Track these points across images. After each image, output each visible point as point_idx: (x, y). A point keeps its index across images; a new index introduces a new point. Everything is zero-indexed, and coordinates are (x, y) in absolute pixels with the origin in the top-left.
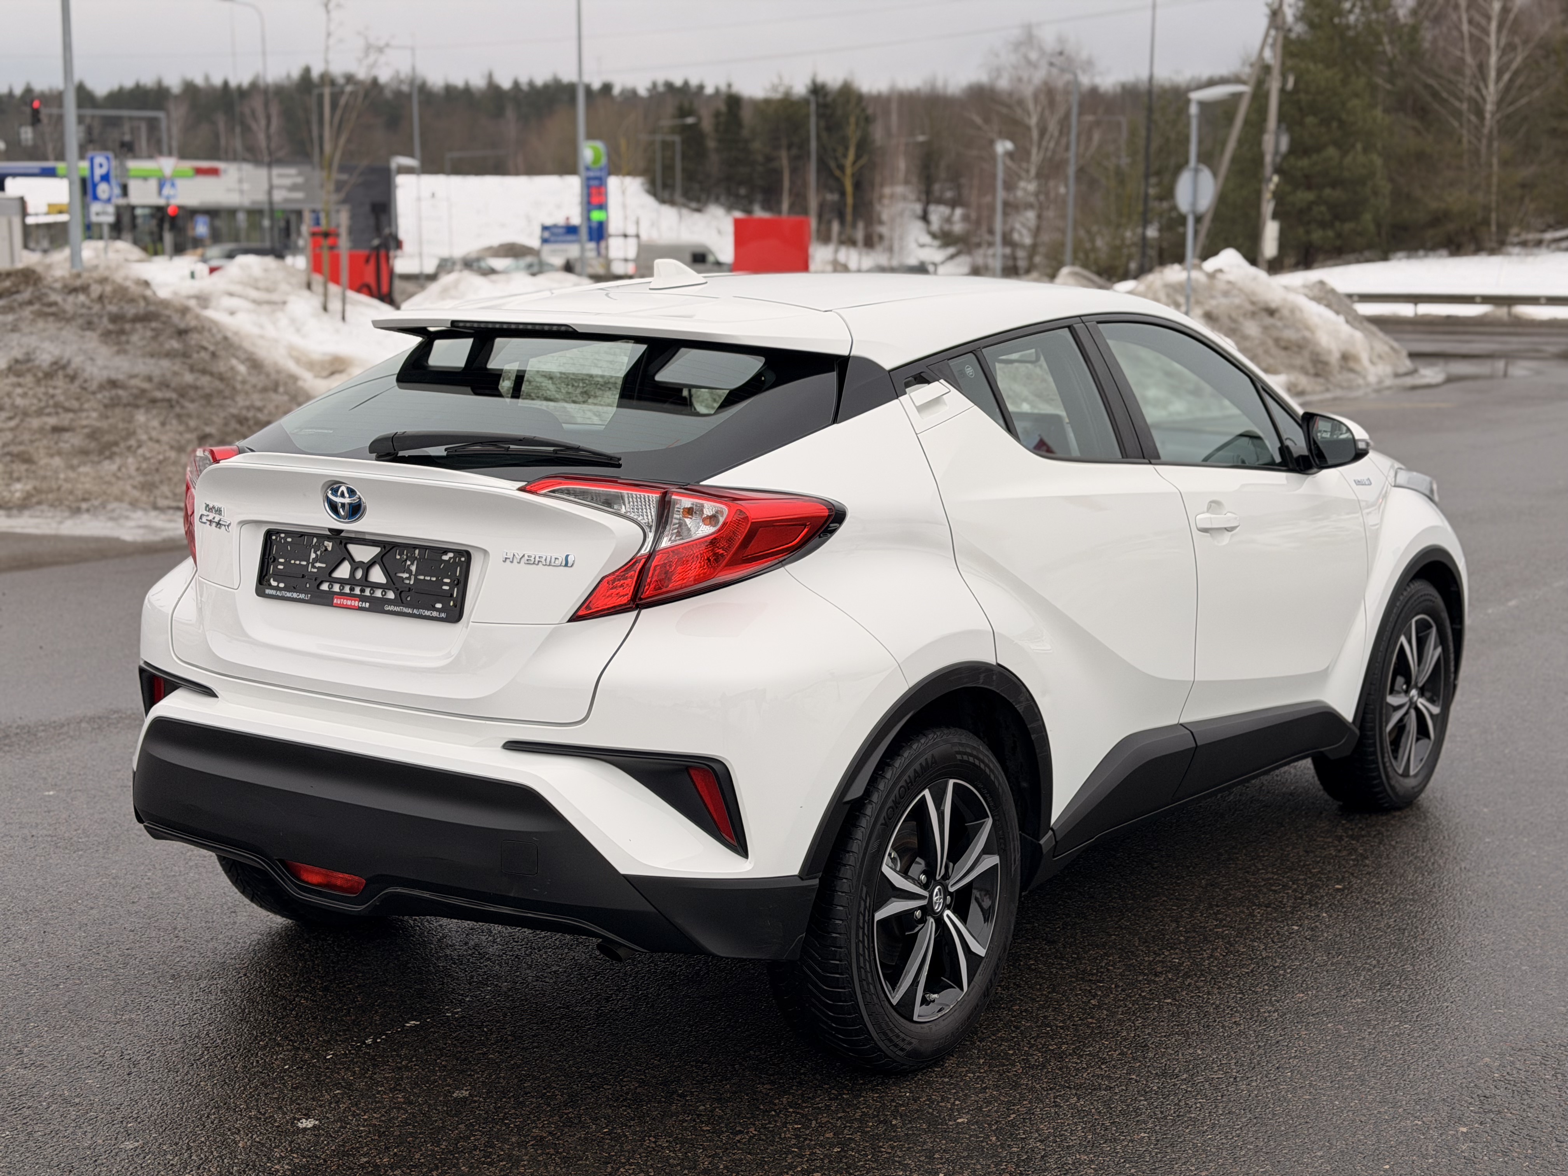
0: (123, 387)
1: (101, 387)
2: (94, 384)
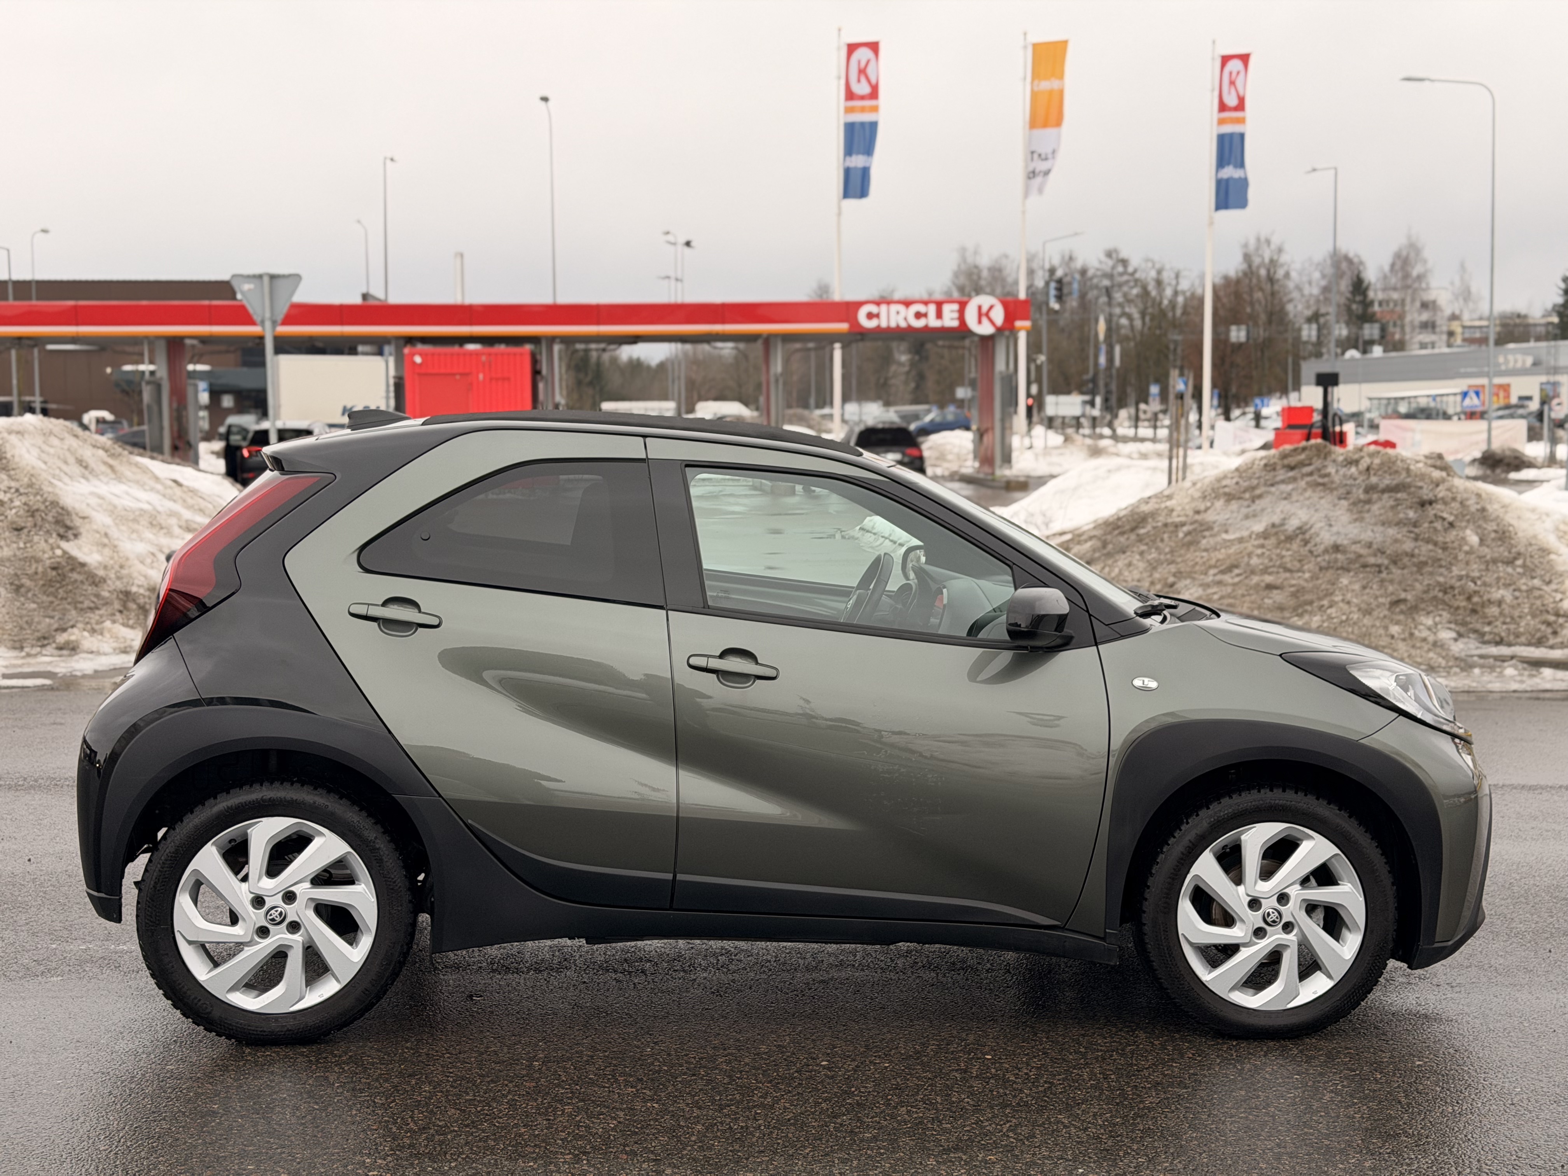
0: (1344, 552)
1: (1326, 551)
2: (1321, 548)
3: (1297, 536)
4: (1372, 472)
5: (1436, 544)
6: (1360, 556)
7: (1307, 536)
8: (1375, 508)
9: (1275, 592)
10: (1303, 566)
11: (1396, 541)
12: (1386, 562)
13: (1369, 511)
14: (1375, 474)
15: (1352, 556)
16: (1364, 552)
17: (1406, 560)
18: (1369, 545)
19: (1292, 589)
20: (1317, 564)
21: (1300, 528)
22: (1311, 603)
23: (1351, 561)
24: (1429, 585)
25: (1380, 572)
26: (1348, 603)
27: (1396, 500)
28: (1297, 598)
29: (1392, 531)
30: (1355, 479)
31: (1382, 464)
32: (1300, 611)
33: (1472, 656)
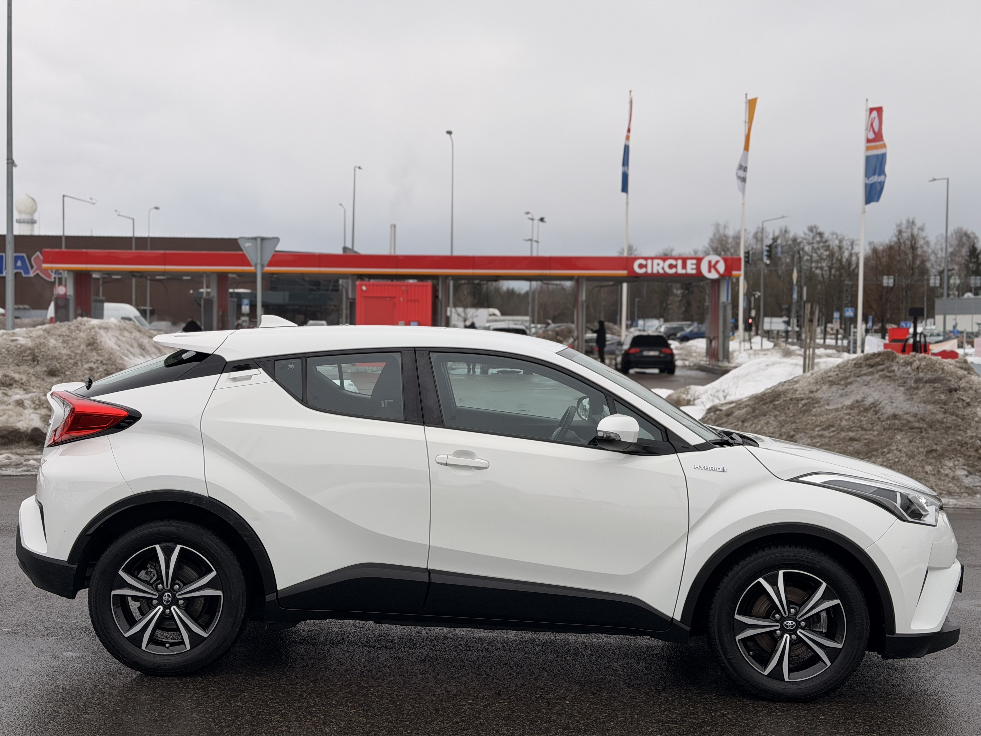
0: (900, 419)
1: (888, 418)
2: (886, 416)
3: (871, 408)
4: (920, 370)
5: (957, 416)
6: (909, 422)
7: (877, 409)
8: (921, 392)
9: (855, 442)
10: (873, 427)
11: (932, 413)
12: (925, 426)
13: (916, 394)
14: (922, 372)
15: (904, 422)
16: (911, 419)
17: (938, 425)
18: (915, 415)
19: (866, 441)
20: (883, 426)
21: (873, 404)
22: (877, 450)
23: (903, 425)
24: (952, 441)
25: (921, 432)
26: (900, 451)
27: (934, 388)
28: (869, 447)
29: (930, 407)
30: (910, 374)
31: (927, 365)
32: (869, 455)
33: (977, 486)
